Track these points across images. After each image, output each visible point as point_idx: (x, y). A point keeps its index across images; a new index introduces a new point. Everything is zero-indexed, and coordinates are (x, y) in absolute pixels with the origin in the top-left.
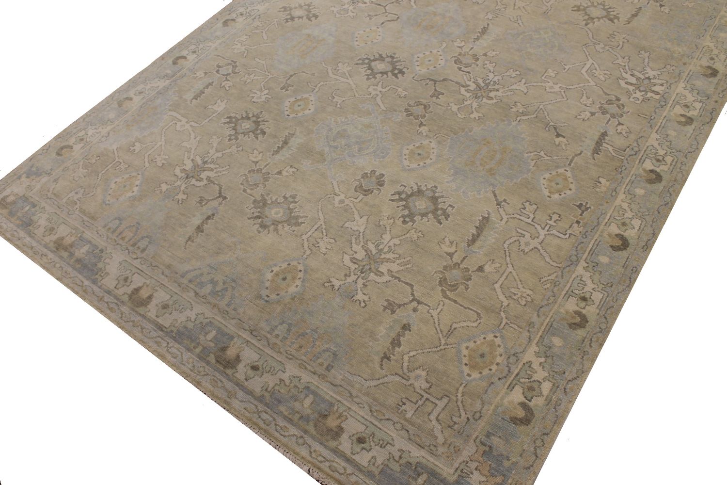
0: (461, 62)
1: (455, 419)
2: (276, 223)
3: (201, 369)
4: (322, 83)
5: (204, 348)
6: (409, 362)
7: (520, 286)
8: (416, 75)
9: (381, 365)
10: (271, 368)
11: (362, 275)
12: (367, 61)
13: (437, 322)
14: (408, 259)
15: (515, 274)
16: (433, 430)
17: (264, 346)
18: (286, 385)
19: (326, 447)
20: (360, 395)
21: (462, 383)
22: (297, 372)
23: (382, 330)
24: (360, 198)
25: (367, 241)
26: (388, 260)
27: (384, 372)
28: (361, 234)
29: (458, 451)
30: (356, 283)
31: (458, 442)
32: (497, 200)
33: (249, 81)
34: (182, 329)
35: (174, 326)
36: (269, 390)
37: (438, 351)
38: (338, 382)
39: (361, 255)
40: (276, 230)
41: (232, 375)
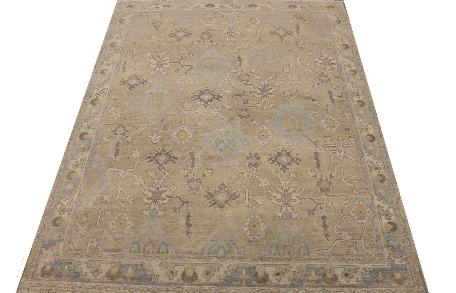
0: (243, 80)
1: (372, 243)
2: (226, 202)
3: (254, 291)
4: (183, 118)
5: (246, 280)
6: (337, 231)
7: (351, 175)
8: (227, 95)
9: (328, 239)
10: (285, 269)
11: (288, 205)
12: (196, 97)
13: (334, 208)
14: (300, 188)
15: (345, 172)
16: (368, 253)
17: (273, 262)
18: (298, 273)
19: (336, 287)
20: (330, 257)
21: (363, 228)
22: (298, 264)
23: (316, 225)
24: (255, 170)
25: (276, 188)
26: (292, 193)
27: (331, 242)
28: (271, 187)
29: (383, 255)
30: (288, 210)
31: (380, 251)
32: (313, 142)
33: (140, 132)
34: (227, 279)
35: (221, 280)
36: (292, 279)
37: (344, 220)
38: (317, 257)
39: (279, 197)
40: (229, 205)
41: (271, 283)
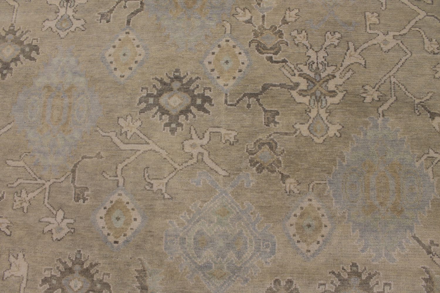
0: (265, 48)
4: (120, 166)
8: (226, 94)
12: (151, 100)
32: (423, 246)
